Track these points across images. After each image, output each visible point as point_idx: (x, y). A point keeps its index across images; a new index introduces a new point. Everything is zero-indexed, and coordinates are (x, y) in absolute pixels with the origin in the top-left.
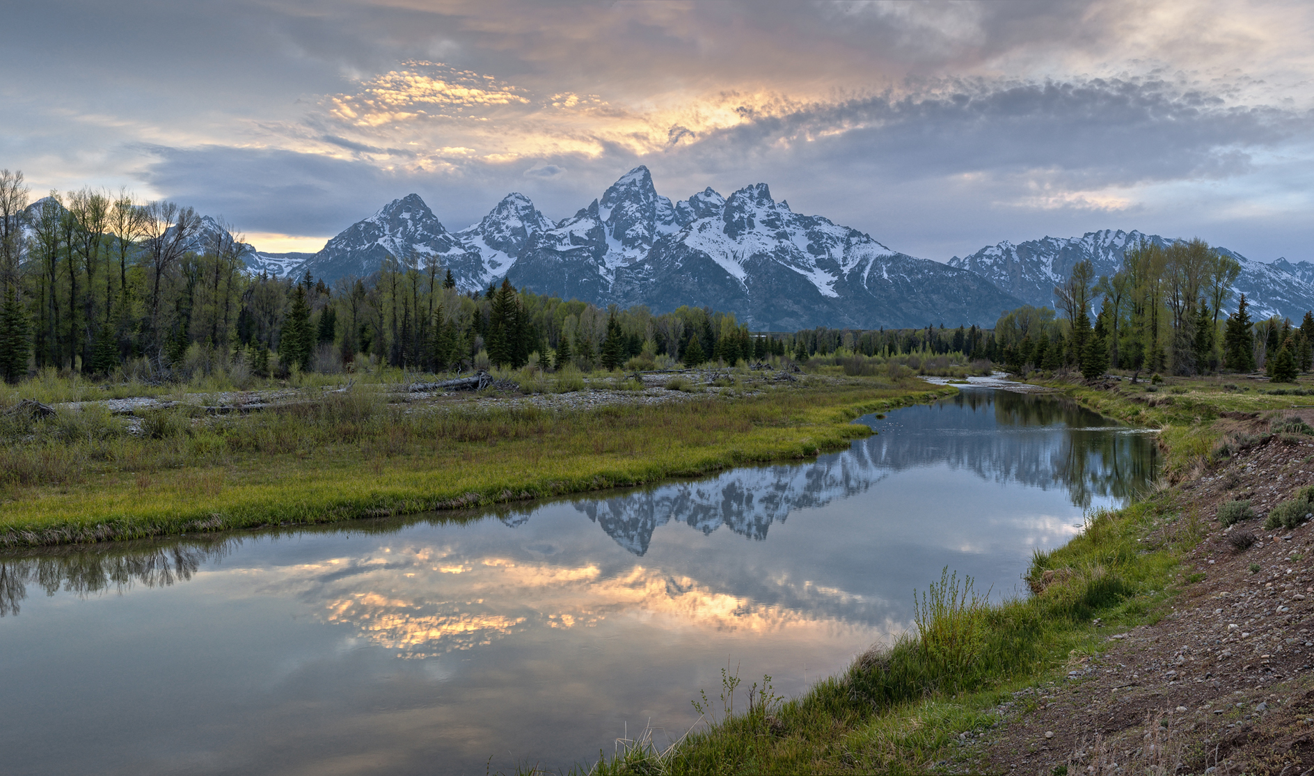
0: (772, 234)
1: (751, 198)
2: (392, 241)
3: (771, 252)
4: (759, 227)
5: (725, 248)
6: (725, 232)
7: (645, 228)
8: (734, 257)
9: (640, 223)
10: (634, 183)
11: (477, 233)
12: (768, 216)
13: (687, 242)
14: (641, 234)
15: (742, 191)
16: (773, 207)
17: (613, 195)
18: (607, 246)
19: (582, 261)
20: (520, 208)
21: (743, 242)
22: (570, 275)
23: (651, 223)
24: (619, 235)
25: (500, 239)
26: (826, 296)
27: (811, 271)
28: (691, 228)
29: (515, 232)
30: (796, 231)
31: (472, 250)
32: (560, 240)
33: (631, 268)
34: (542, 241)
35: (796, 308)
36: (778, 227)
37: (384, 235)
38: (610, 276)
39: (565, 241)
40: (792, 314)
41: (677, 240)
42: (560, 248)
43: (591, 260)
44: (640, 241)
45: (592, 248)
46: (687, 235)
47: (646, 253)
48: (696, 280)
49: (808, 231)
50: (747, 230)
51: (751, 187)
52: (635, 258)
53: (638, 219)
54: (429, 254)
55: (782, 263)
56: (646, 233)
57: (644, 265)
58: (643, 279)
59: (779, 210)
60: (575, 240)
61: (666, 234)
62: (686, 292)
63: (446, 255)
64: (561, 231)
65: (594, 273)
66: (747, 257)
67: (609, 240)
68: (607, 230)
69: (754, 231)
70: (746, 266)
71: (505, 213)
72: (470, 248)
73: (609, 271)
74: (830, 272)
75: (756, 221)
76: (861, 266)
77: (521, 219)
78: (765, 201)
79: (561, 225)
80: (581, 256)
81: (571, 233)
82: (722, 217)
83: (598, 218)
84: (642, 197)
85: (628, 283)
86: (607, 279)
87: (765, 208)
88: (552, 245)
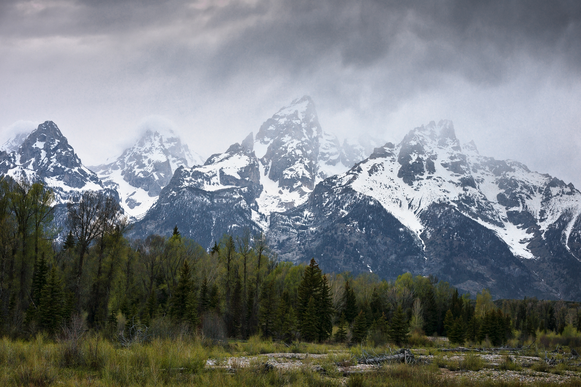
0: (456, 180)
1: (432, 136)
2: (23, 173)
3: (453, 201)
4: (440, 171)
5: (399, 194)
6: (399, 176)
7: (306, 167)
8: (410, 205)
9: (301, 162)
10: (295, 115)
11: (115, 168)
12: (452, 158)
13: (354, 186)
14: (301, 175)
15: (421, 129)
16: (457, 148)
17: (271, 128)
18: (261, 187)
19: (233, 204)
20: (164, 140)
21: (421, 188)
22: (218, 219)
23: (314, 162)
24: (275, 175)
25: (141, 175)
26: (519, 256)
27: (501, 225)
28: (360, 170)
29: (158, 167)
30: (485, 177)
31: (109, 187)
32: (208, 179)
33: (288, 214)
34: (188, 179)
35: (482, 269)
36: (463, 172)
37: (15, 166)
38: (263, 222)
39: (214, 180)
40: (477, 277)
41: (343, 184)
42: (207, 188)
43: (243, 203)
45: (245, 189)
46: (354, 178)
47: (306, 198)
48: (364, 232)
49: (499, 178)
50: (426, 174)
51: (432, 124)
52: (293, 203)
53: (298, 157)
54: (61, 189)
55: (467, 215)
56: (307, 174)
57: (302, 211)
58: (302, 227)
59: (464, 152)
60: (225, 179)
61: (329, 176)
62: (351, 245)
63: (80, 190)
64: (210, 168)
65: (245, 218)
66: (424, 206)
67: (264, 180)
68: (262, 169)
69: (435, 176)
70: (424, 217)
71: (148, 145)
72: (107, 184)
73: (262, 216)
74: (524, 228)
75: (437, 164)
76: (562, 222)
77: (165, 152)
79: (209, 162)
80: (231, 198)
81: (222, 173)
82: (397, 158)
83: (253, 154)
84: (304, 131)
85: (284, 231)
86: (260, 225)
87: (449, 149)
88: (200, 184)
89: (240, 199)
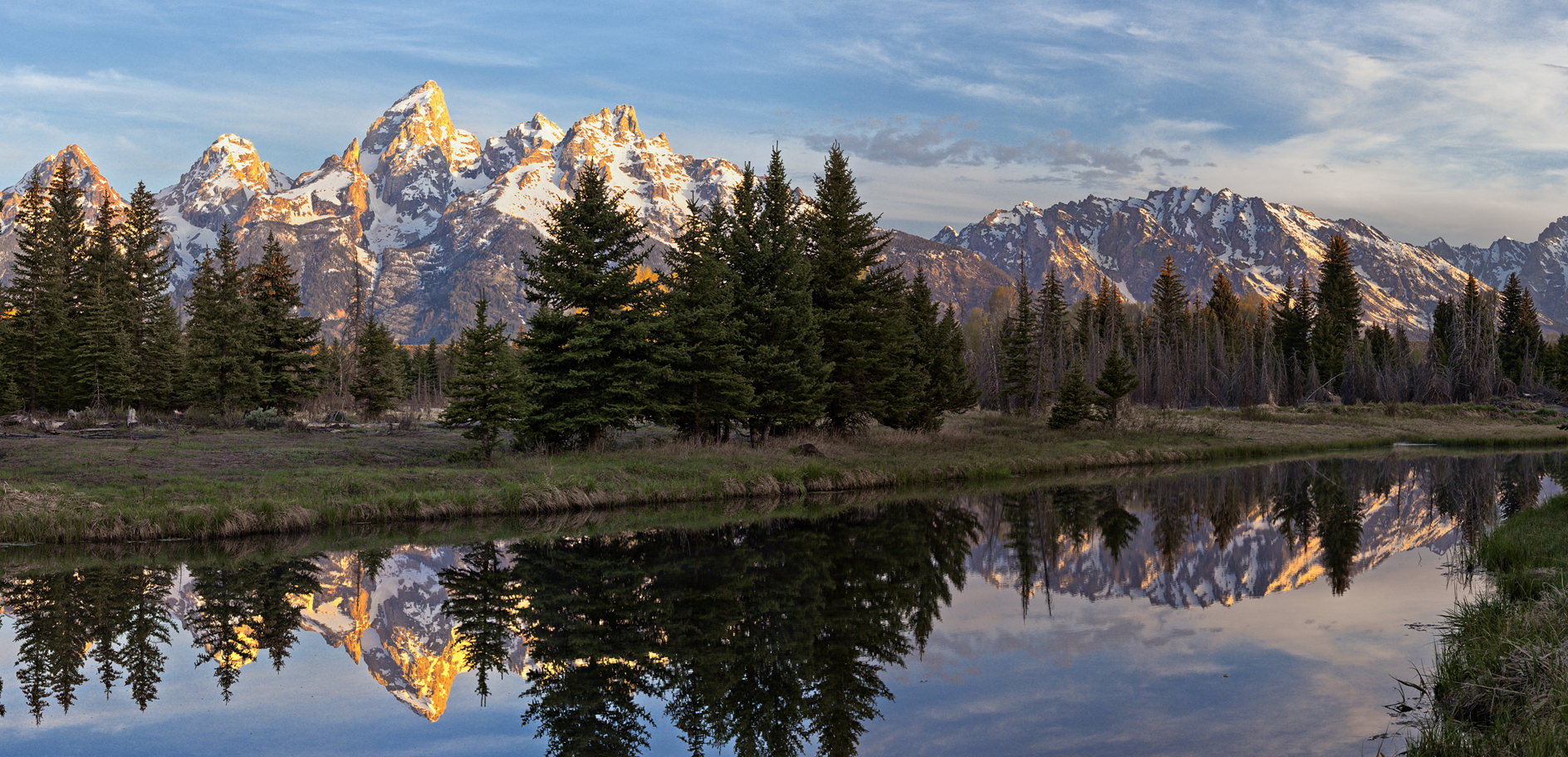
0: (641, 189)
1: (606, 130)
4: (619, 178)
6: (562, 187)
7: (433, 183)
9: (426, 176)
10: (416, 110)
11: (170, 202)
12: (633, 159)
13: (499, 205)
14: (426, 194)
16: (642, 145)
17: (382, 130)
18: (370, 215)
19: (328, 240)
20: (236, 157)
22: (310, 264)
23: (444, 175)
24: (391, 197)
25: (206, 210)
28: (505, 181)
29: (228, 196)
30: (681, 183)
31: (162, 229)
32: (295, 208)
33: (408, 250)
34: (267, 209)
36: (649, 178)
38: (373, 263)
39: (304, 209)
41: (483, 202)
42: (295, 220)
43: (344, 238)
44: (425, 205)
45: (347, 219)
46: (499, 193)
47: (435, 224)
48: (512, 268)
49: (701, 184)
52: (417, 233)
53: (421, 169)
55: (658, 238)
56: (436, 192)
57: (428, 244)
58: (427, 267)
59: (651, 150)
60: (318, 204)
61: (465, 192)
62: (495, 287)
64: (298, 192)
65: (347, 259)
67: (376, 204)
68: (371, 188)
71: (213, 167)
73: (372, 255)
77: (238, 175)
78: (629, 134)
79: (297, 183)
80: (326, 232)
81: (315, 199)
82: (557, 163)
83: (358, 169)
84: (429, 132)
85: (403, 274)
86: (369, 268)
87: (629, 146)
88: (284, 216)
89: (338, 233)
